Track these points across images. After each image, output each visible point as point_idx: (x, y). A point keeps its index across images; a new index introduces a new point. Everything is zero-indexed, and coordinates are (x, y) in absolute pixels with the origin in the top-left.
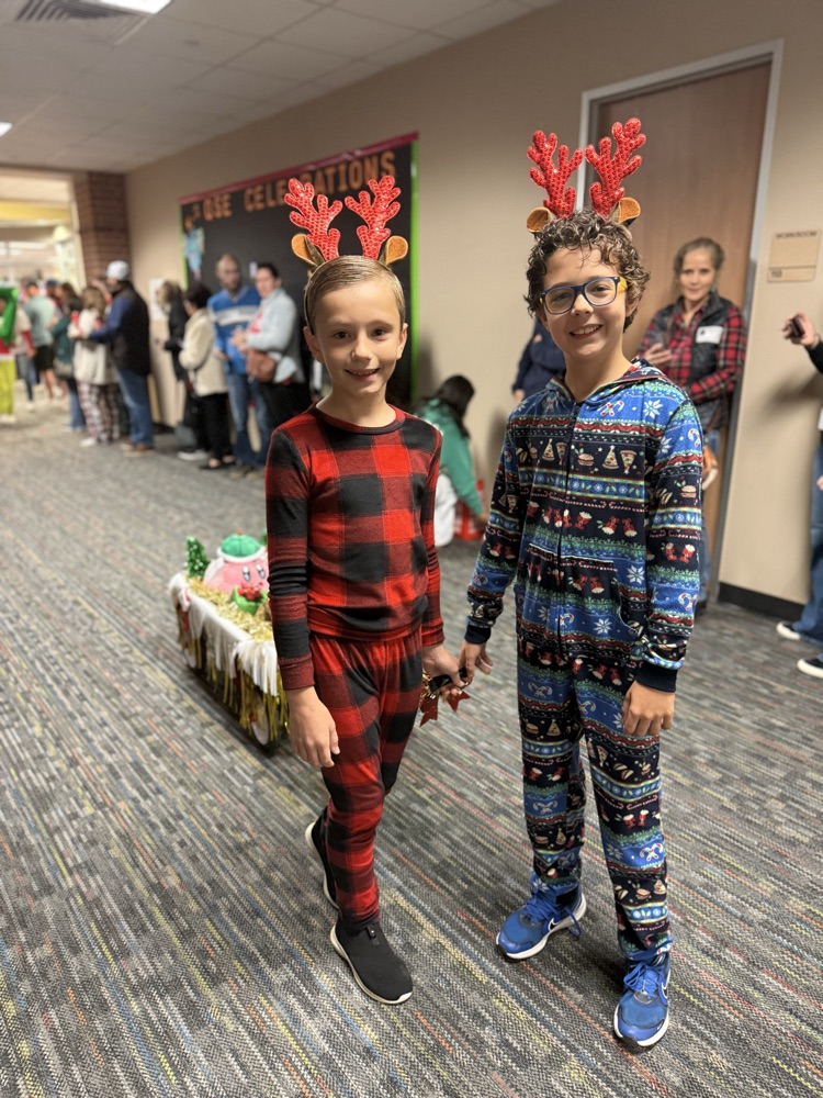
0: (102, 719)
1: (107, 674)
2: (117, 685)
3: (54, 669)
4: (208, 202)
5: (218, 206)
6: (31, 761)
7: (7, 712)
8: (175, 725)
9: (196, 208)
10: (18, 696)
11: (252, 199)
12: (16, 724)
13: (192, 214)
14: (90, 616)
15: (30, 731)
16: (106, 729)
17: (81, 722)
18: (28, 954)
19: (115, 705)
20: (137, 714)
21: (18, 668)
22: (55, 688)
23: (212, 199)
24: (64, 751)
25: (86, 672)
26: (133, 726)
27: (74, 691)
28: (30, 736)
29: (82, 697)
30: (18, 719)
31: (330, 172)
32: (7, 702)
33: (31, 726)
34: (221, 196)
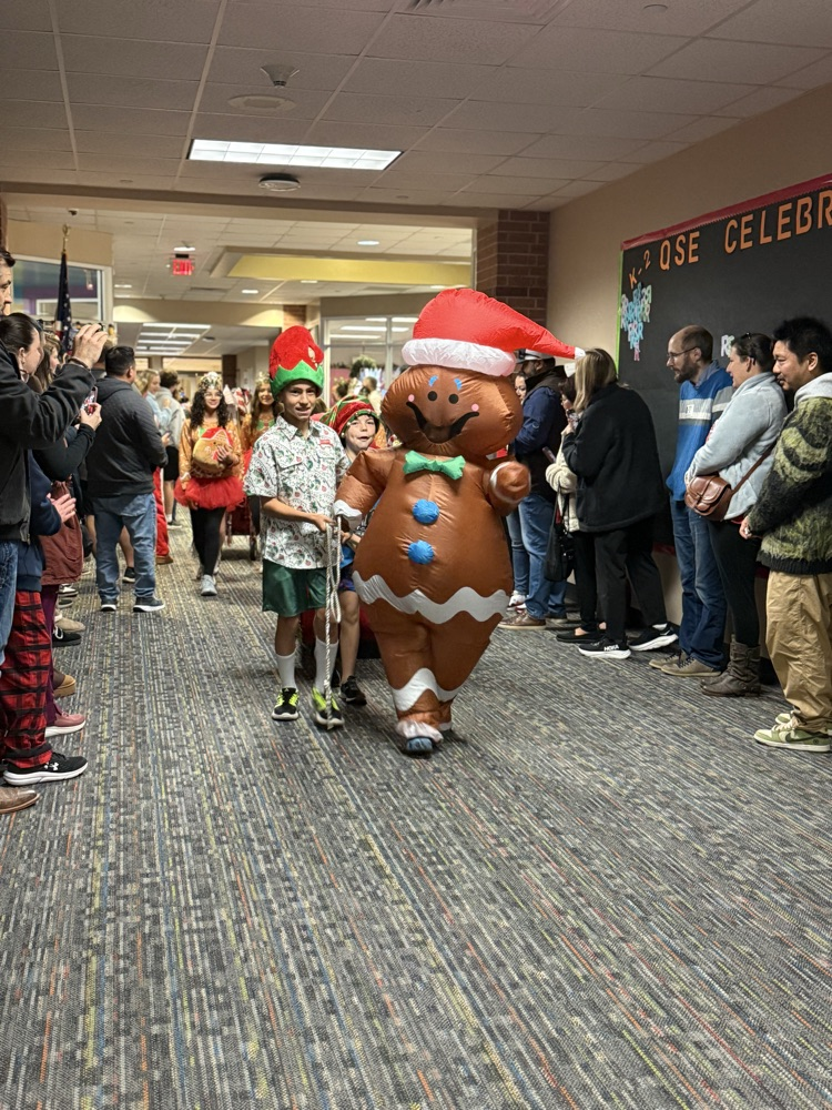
0: (350, 1052)
1: (378, 975)
2: (387, 998)
3: (304, 947)
6: (229, 1098)
7: (218, 1007)
8: (462, 1094)
10: (242, 981)
12: (226, 1031)
14: (379, 870)
15: (241, 1045)
16: (352, 1071)
17: (317, 1049)
19: (376, 1034)
20: (406, 1057)
21: (255, 938)
22: (297, 980)
24: (279, 1095)
25: (347, 963)
26: (394, 1077)
27: (322, 992)
28: (239, 1056)
29: (330, 1006)
30: (230, 1022)
32: (224, 990)
33: (246, 1038)
34: (687, 235)
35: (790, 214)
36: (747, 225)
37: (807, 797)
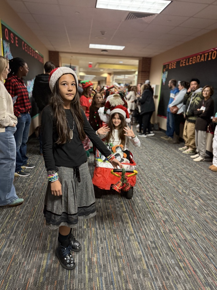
4: (170, 64)
5: (173, 65)
9: (167, 66)
11: (182, 63)
13: (166, 67)
23: (171, 63)
31: (206, 54)
34: (174, 63)
35: (192, 60)
36: (185, 61)
37: (183, 162)
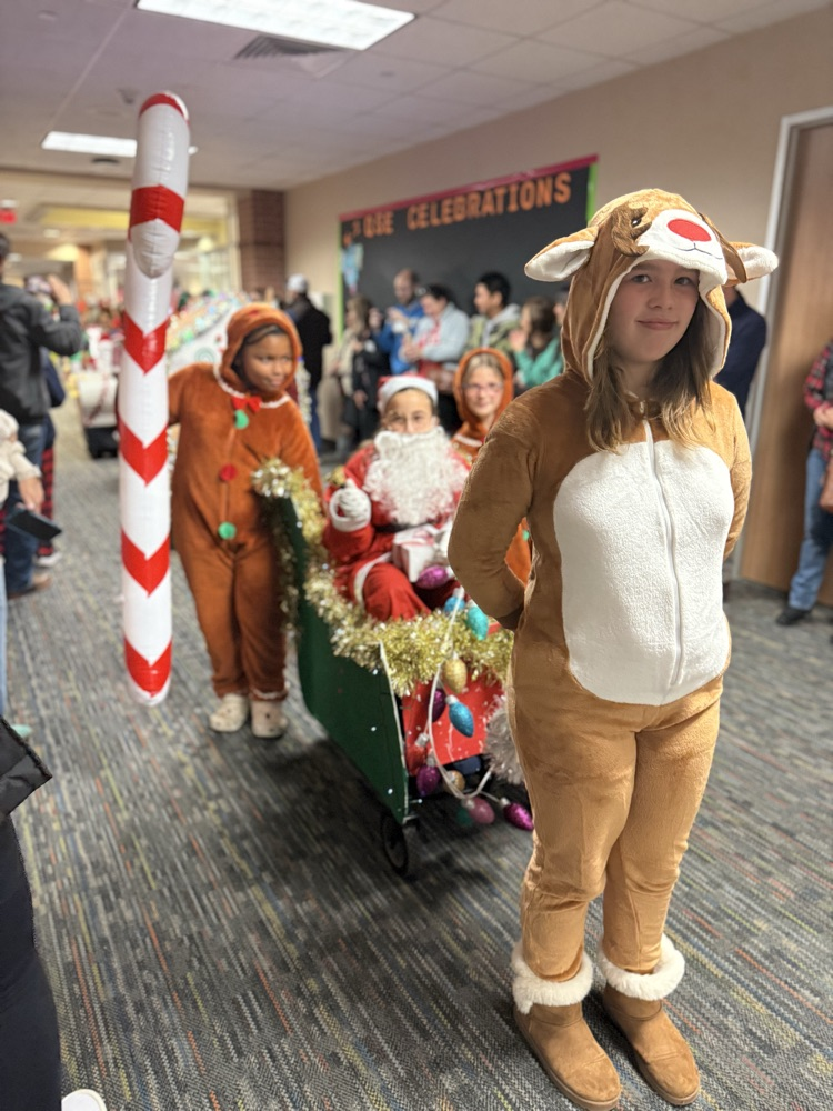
18: (298, 906)
